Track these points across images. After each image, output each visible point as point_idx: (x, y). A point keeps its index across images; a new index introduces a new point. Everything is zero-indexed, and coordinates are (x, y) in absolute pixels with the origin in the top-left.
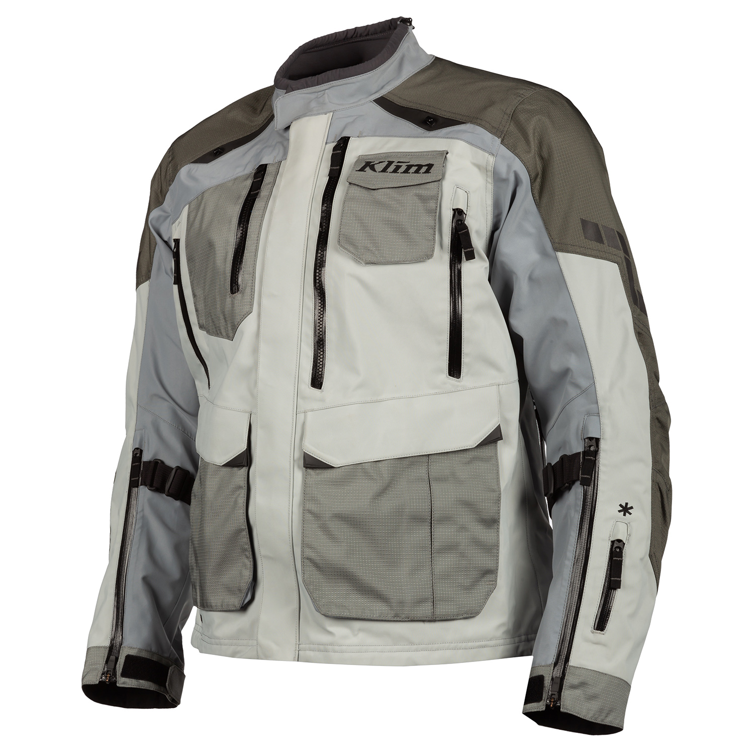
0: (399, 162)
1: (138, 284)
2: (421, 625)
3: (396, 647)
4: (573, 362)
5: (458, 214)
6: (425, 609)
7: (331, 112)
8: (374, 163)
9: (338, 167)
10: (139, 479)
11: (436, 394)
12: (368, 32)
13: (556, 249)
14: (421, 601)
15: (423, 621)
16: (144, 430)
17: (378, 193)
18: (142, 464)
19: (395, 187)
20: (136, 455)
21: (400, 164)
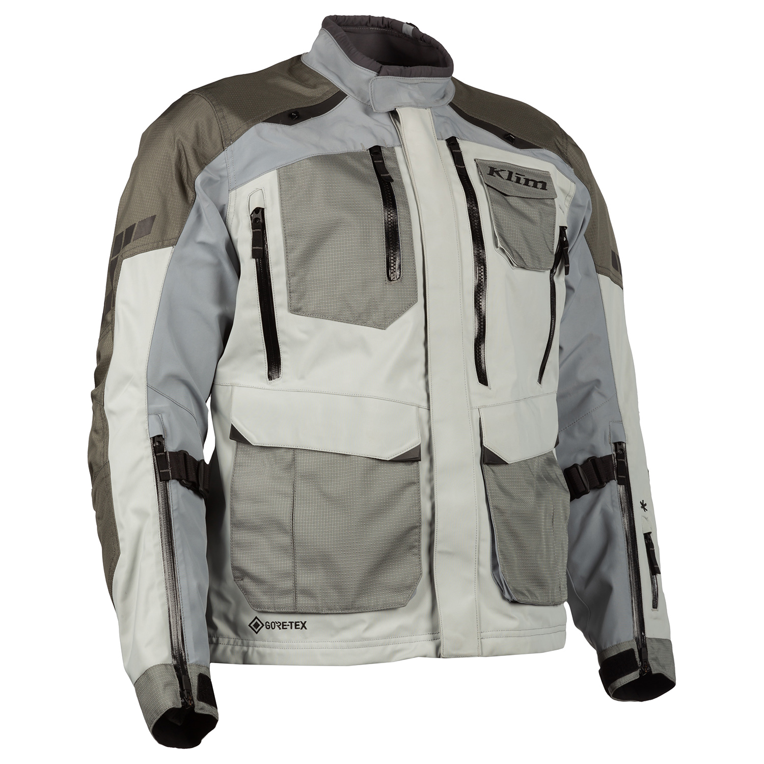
0: (517, 174)
5: (564, 230)
7: (429, 107)
8: (497, 170)
10: (169, 471)
13: (598, 272)
16: (160, 415)
17: (512, 200)
18: (168, 454)
19: (524, 198)
20: (158, 443)
21: (519, 176)
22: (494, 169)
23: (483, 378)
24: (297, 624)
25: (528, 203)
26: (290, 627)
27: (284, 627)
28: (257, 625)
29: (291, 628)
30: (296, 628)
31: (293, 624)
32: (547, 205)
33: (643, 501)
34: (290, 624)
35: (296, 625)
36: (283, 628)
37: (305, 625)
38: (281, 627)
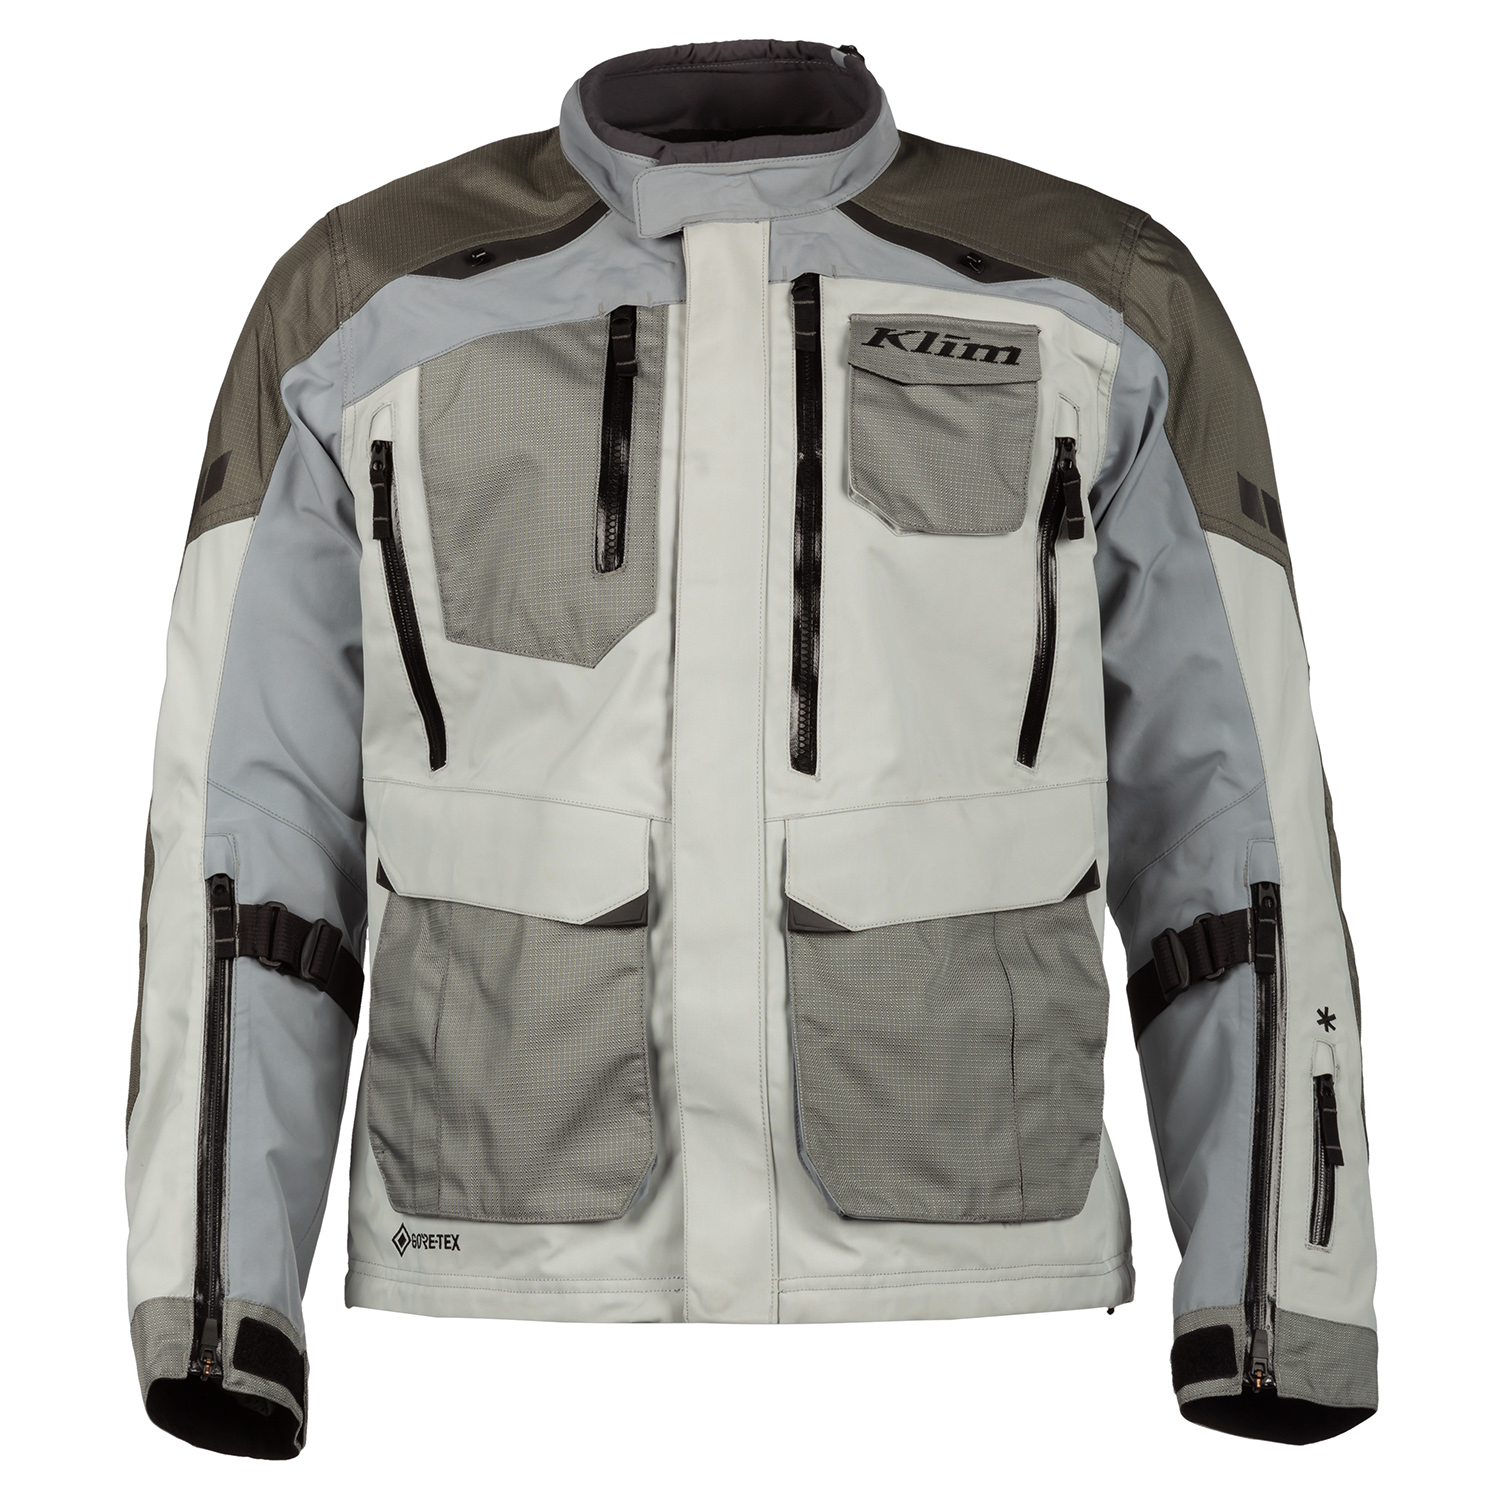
0: (947, 336)
1: (195, 530)
2: (999, 1229)
3: (959, 1274)
4: (1225, 738)
5: (1066, 446)
6: (1010, 1202)
7: (765, 219)
8: (896, 333)
9: (813, 334)
10: (235, 941)
11: (997, 794)
12: (718, 55)
13: (1205, 527)
14: (1003, 1186)
15: (1004, 1223)
16: (230, 837)
17: (915, 394)
18: (238, 910)
19: (950, 385)
20: (220, 889)
21: (951, 340)
22: (889, 330)
23: (805, 759)
24: (448, 1239)
25: (961, 397)
26: (438, 1244)
27: (432, 1245)
28: (402, 1240)
29: (440, 1247)
30: (446, 1248)
31: (443, 1239)
32: (1015, 395)
33: (1327, 1009)
34: (438, 1239)
35: (447, 1242)
36: (431, 1247)
37: (458, 1242)
38: (427, 1244)
